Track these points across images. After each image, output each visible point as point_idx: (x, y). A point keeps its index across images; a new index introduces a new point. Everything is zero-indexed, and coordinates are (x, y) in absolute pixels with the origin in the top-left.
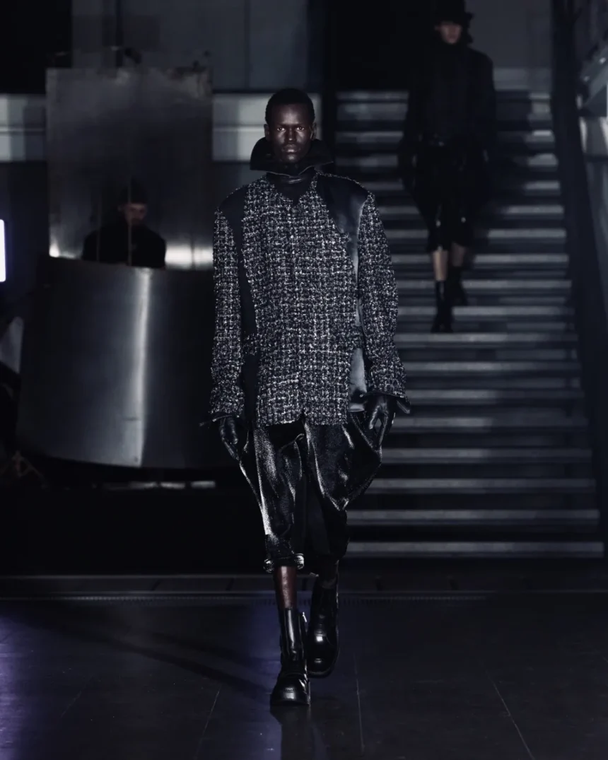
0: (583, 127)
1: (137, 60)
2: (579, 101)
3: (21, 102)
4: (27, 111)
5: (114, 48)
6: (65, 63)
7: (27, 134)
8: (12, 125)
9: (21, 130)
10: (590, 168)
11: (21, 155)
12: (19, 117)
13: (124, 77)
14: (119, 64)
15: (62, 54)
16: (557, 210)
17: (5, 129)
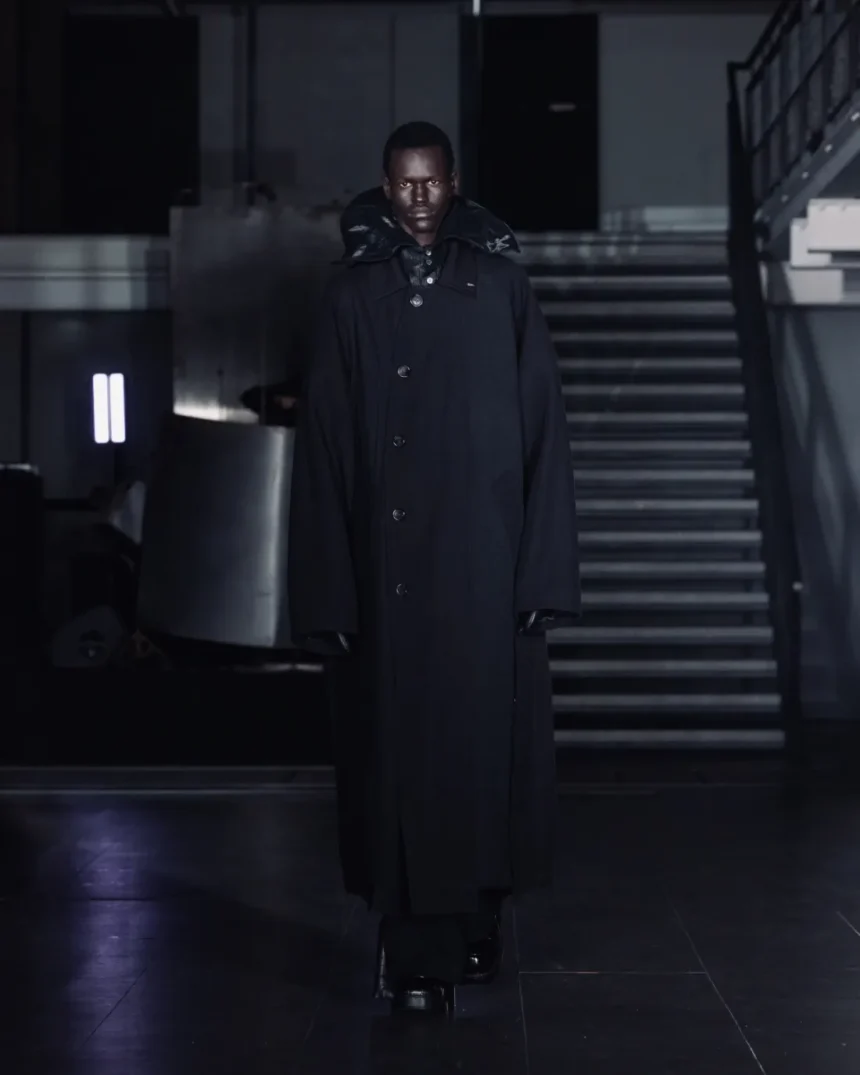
0: (764, 271)
1: (272, 197)
2: (759, 244)
3: (143, 244)
4: (149, 254)
5: (245, 185)
6: (191, 201)
7: (149, 279)
8: (133, 269)
9: (143, 275)
10: (771, 317)
11: (142, 302)
12: (141, 262)
13: (256, 217)
14: (251, 202)
15: (188, 191)
16: (734, 363)
17: (125, 274)
